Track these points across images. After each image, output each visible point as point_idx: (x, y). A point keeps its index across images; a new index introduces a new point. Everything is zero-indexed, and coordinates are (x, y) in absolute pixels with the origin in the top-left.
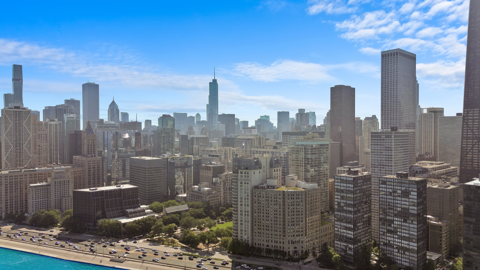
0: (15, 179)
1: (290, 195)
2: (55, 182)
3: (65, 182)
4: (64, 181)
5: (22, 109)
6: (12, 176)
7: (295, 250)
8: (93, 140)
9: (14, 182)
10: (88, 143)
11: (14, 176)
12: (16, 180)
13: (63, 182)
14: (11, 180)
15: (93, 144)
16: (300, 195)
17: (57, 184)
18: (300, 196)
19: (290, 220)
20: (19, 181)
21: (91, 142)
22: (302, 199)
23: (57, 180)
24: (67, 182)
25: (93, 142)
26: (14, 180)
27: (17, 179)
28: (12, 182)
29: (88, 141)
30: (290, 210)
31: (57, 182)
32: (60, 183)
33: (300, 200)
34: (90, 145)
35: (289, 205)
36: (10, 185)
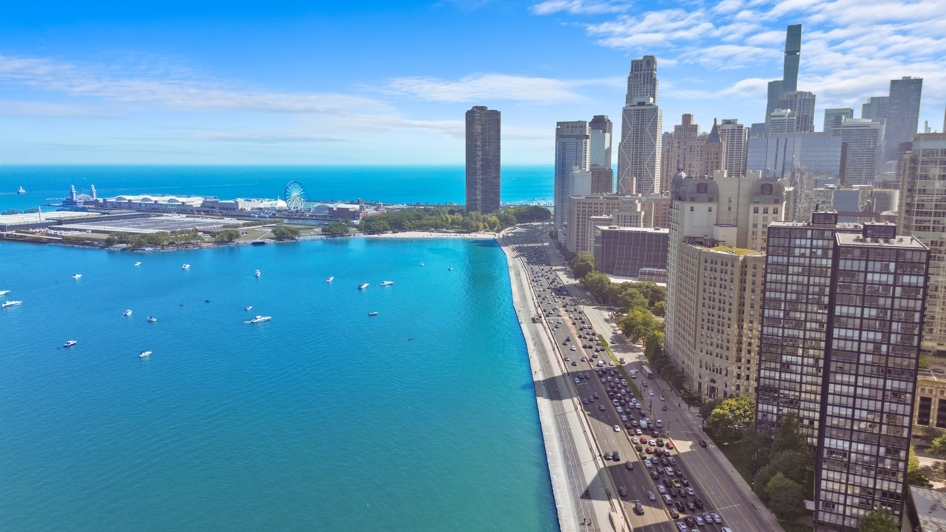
0: (589, 207)
1: (709, 261)
2: (618, 216)
3: (632, 218)
4: (631, 216)
5: (647, 105)
6: (585, 204)
7: (712, 384)
8: (717, 154)
9: (587, 211)
10: (708, 158)
11: (587, 204)
12: (590, 209)
13: (629, 218)
14: (584, 209)
15: (715, 160)
16: (730, 265)
17: (620, 220)
18: (729, 268)
19: (706, 317)
20: (593, 211)
21: (713, 157)
22: (732, 274)
23: (620, 214)
24: (635, 218)
25: (715, 156)
26: (587, 209)
27: (591, 207)
28: (585, 211)
29: (708, 154)
30: (707, 295)
31: (620, 216)
32: (625, 219)
33: (728, 277)
34: (710, 163)
35: (705, 284)
36: (583, 215)
